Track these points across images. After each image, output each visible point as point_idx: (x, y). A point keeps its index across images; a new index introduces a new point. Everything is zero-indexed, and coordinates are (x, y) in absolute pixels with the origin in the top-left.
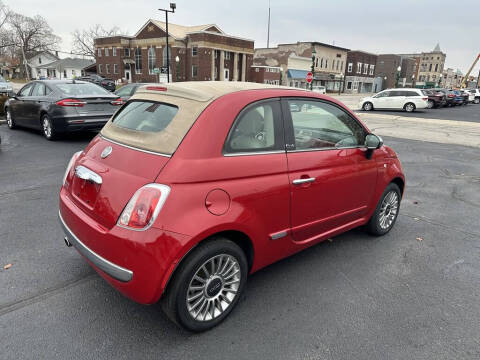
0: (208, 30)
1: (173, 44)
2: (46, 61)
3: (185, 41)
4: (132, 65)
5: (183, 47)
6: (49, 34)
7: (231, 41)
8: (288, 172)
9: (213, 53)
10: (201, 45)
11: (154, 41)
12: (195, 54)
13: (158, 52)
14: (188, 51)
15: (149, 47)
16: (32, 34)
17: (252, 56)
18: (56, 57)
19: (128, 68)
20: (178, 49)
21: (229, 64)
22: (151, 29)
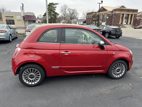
0: (121, 7)
1: (108, 13)
2: (75, 20)
3: (112, 12)
4: (95, 20)
5: (111, 13)
6: (77, 13)
7: (129, 10)
8: (59, 50)
9: (121, 15)
10: (117, 12)
11: (103, 12)
12: (115, 15)
13: (103, 16)
14: (112, 15)
15: (101, 14)
16: (73, 13)
17: (137, 15)
18: (77, 19)
19: (94, 21)
20: (110, 14)
21: (127, 18)
22: (102, 9)
